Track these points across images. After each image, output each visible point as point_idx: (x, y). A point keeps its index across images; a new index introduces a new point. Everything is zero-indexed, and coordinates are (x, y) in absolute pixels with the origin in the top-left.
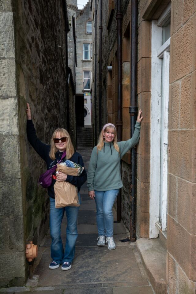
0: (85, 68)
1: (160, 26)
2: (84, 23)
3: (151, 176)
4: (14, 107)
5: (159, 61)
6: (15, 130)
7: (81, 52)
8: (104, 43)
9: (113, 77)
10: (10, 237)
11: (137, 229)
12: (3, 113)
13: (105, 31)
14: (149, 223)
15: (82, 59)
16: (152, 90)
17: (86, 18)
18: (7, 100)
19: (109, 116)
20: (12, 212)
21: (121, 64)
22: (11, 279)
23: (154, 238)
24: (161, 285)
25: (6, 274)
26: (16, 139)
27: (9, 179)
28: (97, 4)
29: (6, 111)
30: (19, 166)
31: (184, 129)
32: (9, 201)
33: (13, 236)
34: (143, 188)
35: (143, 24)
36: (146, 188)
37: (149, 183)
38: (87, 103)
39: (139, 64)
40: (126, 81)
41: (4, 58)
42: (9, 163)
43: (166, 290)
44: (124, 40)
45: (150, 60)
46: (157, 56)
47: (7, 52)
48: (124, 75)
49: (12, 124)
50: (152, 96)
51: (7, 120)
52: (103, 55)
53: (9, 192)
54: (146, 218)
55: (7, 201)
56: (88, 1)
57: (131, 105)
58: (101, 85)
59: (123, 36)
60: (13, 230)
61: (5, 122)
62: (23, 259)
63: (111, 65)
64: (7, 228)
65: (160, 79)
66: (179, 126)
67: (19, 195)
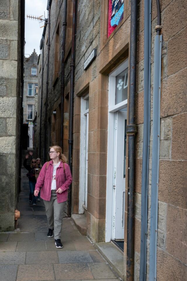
0: (29, 102)
1: (85, 100)
2: (29, 67)
3: (80, 178)
4: (14, 140)
5: (84, 117)
6: (14, 151)
7: (26, 90)
8: (50, 93)
9: (56, 119)
10: (8, 205)
11: (72, 210)
12: (9, 143)
13: (51, 86)
14: (78, 205)
15: (27, 95)
16: (81, 132)
17: (31, 64)
18: (11, 137)
19: (52, 143)
20: (10, 192)
21: (63, 113)
22: (7, 227)
23: (81, 214)
24: (84, 229)
25: (5, 224)
26: (14, 156)
27: (10, 175)
28: (44, 64)
29: (10, 142)
30: (15, 169)
31: (94, 153)
32: (9, 186)
33: (10, 204)
34: (76, 185)
35: (76, 99)
36: (77, 185)
37: (79, 182)
38: (29, 130)
39: (74, 118)
40: (66, 124)
41: (11, 118)
42: (10, 167)
43: (86, 232)
44: (65, 100)
45: (80, 117)
46: (83, 114)
47: (13, 115)
48: (65, 120)
49: (12, 148)
50: (81, 135)
51: (10, 147)
52: (48, 101)
53: (9, 182)
54: (77, 202)
55: (8, 186)
56: (33, 52)
57: (69, 139)
58: (46, 121)
59: (65, 98)
60: (10, 201)
61: (9, 147)
62: (14, 217)
63: (55, 111)
64: (7, 200)
65: (85, 126)
66: (92, 151)
67: (14, 184)
